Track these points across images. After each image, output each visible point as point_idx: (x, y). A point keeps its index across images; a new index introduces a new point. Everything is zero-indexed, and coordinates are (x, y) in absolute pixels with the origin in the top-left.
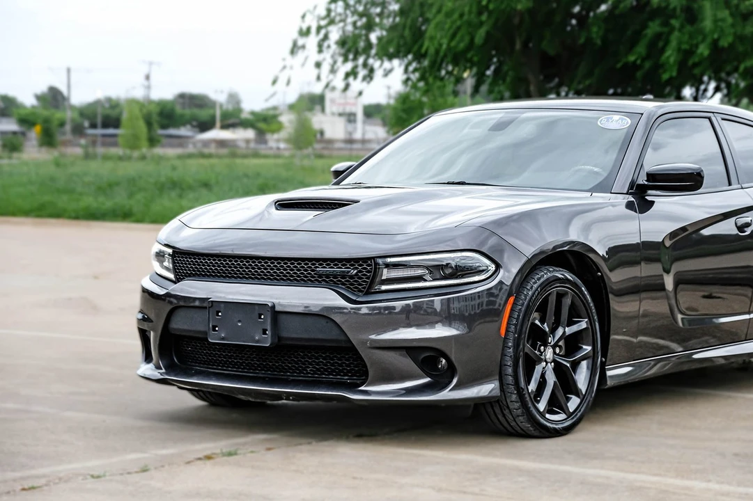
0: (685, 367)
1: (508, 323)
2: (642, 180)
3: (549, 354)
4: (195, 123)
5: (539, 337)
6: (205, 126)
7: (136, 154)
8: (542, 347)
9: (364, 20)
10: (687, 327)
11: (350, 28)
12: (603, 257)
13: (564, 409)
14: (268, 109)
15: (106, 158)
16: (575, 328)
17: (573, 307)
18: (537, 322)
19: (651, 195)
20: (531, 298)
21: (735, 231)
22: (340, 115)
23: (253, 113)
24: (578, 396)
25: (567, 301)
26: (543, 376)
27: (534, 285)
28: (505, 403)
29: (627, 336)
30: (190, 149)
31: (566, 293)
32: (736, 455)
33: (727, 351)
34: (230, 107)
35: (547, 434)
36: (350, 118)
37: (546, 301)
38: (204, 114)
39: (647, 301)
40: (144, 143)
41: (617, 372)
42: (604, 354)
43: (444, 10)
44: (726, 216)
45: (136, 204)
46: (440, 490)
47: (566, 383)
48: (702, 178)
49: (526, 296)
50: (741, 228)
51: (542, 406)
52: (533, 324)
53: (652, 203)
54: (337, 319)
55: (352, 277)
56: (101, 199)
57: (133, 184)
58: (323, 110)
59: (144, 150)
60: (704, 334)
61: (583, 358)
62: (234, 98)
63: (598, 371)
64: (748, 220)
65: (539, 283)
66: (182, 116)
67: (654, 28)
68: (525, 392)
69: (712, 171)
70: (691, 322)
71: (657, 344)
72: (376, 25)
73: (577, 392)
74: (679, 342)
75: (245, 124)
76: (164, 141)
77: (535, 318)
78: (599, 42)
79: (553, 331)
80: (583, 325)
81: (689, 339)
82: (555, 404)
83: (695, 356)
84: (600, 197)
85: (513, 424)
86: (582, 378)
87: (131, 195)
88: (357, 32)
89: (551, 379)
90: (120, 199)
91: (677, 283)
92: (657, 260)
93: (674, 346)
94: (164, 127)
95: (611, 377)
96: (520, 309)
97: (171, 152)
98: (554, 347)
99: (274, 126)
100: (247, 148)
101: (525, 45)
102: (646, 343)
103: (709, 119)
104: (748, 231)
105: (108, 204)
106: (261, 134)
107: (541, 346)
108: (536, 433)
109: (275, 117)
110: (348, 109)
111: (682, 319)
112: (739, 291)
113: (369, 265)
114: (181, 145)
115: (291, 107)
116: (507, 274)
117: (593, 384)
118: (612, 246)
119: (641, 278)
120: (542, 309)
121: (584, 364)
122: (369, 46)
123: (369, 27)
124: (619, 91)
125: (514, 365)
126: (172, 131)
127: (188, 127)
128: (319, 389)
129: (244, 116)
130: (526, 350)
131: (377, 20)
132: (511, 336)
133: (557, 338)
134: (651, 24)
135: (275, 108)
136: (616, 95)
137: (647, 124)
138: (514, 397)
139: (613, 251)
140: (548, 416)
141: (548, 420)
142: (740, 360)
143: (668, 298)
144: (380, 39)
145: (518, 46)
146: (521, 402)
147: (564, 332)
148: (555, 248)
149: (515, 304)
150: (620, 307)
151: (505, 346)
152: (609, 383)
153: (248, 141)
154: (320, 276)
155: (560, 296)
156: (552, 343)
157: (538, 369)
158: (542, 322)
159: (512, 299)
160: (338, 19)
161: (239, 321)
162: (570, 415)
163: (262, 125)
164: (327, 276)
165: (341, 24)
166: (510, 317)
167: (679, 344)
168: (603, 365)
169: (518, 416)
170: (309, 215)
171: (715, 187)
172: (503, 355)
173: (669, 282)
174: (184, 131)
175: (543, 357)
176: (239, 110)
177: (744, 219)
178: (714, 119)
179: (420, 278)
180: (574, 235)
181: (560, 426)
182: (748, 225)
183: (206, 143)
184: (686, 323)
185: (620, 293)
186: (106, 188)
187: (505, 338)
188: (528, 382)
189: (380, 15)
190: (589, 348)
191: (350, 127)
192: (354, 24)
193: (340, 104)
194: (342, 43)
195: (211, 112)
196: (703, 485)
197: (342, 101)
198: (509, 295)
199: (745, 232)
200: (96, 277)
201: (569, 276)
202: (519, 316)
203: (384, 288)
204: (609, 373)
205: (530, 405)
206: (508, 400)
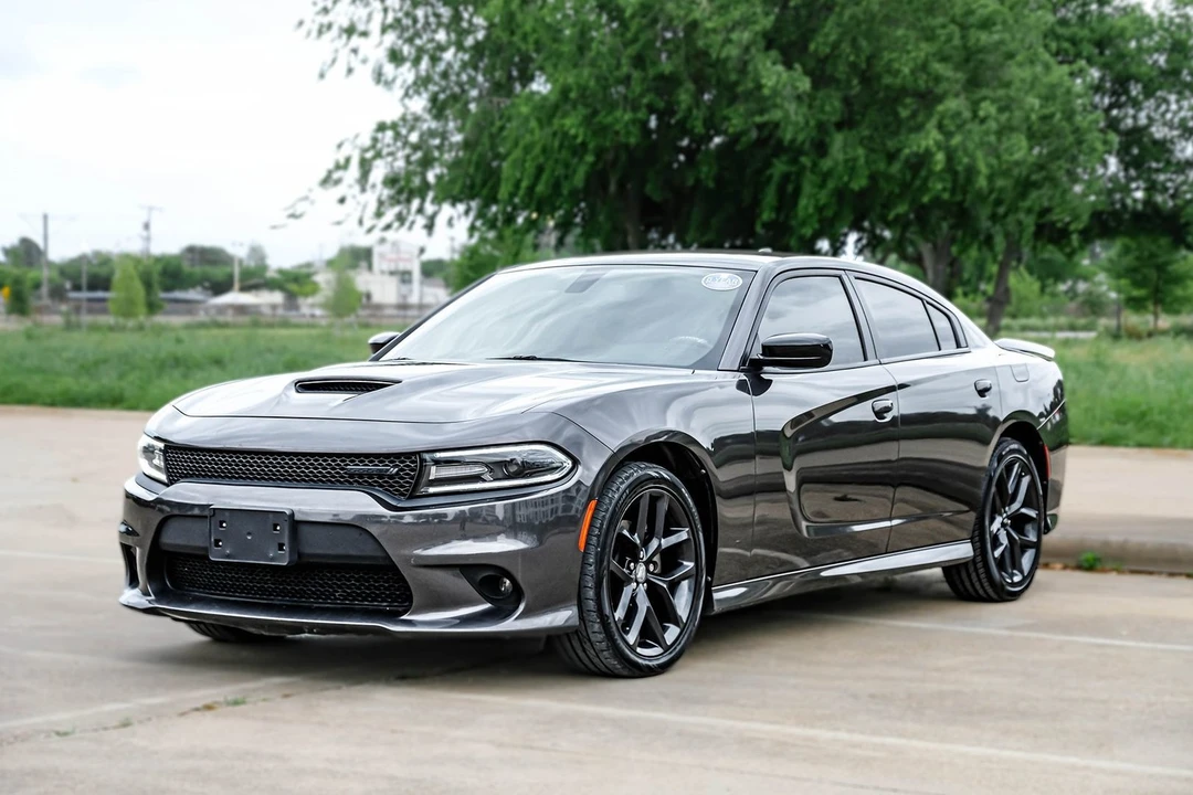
0: (812, 588)
1: (589, 534)
2: (757, 354)
3: (641, 572)
4: (207, 284)
5: (627, 551)
6: (220, 288)
7: (131, 323)
8: (632, 564)
9: (419, 154)
10: (814, 537)
11: (400, 163)
12: (707, 450)
13: (660, 642)
14: (301, 267)
15: (94, 328)
16: (673, 540)
17: (670, 513)
18: (625, 532)
19: (769, 373)
20: (618, 502)
21: (873, 418)
22: (392, 273)
23: (281, 271)
24: (677, 625)
25: (663, 507)
26: (633, 600)
27: (622, 484)
28: (585, 634)
29: (741, 548)
30: (202, 317)
31: (662, 496)
32: (872, 696)
33: (862, 567)
34: (252, 264)
35: (637, 673)
36: (405, 277)
37: (635, 507)
38: (218, 273)
39: (764, 504)
40: (142, 309)
41: (726, 594)
42: (710, 572)
43: (522, 143)
44: (861, 398)
45: (128, 386)
46: (501, 745)
47: (662, 609)
48: (831, 351)
49: (611, 499)
50: (880, 414)
51: (632, 638)
52: (621, 535)
53: (770, 382)
54: (374, 530)
55: (391, 477)
56: (84, 380)
57: (126, 361)
58: (370, 267)
59: (142, 318)
60: (836, 546)
61: (684, 577)
62: (257, 252)
63: (703, 594)
64: (888, 403)
65: (627, 483)
66: (190, 275)
67: (779, 167)
68: (611, 620)
69: (843, 344)
70: (818, 531)
71: (779, 559)
72: (435, 159)
73: (676, 620)
74: (806, 556)
75: (271, 285)
76: (168, 306)
77: (623, 527)
78: (711, 184)
79: (646, 543)
80: (684, 535)
81: (818, 552)
82: (649, 636)
83: (823, 574)
84: (703, 376)
85: (596, 660)
86: (682, 602)
87: (121, 376)
88: (411, 168)
89: (644, 604)
90: (108, 380)
91: (801, 482)
92: (776, 454)
93: (798, 561)
94: (168, 289)
95: (719, 601)
96: (604, 516)
97: (177, 320)
98: (647, 564)
99: (308, 288)
100: (274, 316)
101: (621, 185)
102: (764, 557)
103: (840, 277)
104: (888, 417)
105: (92, 387)
106: (291, 299)
107: (630, 562)
108: (625, 673)
109: (309, 276)
110: (402, 266)
111: (807, 527)
112: (880, 492)
113: (412, 462)
114: (190, 312)
115: (330, 263)
116: (586, 472)
117: (696, 610)
118: (718, 437)
119: (756, 476)
120: (632, 516)
121: (685, 584)
122: (426, 186)
123: (427, 162)
124: (738, 243)
125: (596, 588)
126: (178, 294)
127: (199, 289)
128: (349, 619)
129: (270, 274)
130: (612, 568)
131: (436, 154)
132: (592, 550)
133: (649, 554)
134: (775, 161)
135: (309, 265)
136: (734, 248)
137: (762, 284)
138: (597, 627)
139: (719, 443)
140: (639, 650)
141: (639, 655)
142: (881, 578)
143: (789, 501)
144: (439, 178)
145: (613, 188)
146: (606, 632)
147: (660, 545)
148: (648, 439)
149: (596, 509)
150: (728, 511)
151: (584, 563)
152: (716, 608)
153: (274, 307)
154: (352, 476)
155: (654, 500)
156: (645, 559)
157: (627, 592)
158: (632, 532)
159: (593, 503)
160: (385, 151)
161: (249, 534)
162: (667, 649)
163: (293, 287)
164: (361, 476)
165: (390, 159)
166: (591, 525)
167: (804, 558)
168: (709, 585)
169: (603, 651)
170: (338, 398)
171: (848, 362)
172: (583, 573)
173: (791, 481)
174: (193, 294)
175: (633, 576)
176: (263, 268)
177: (881, 403)
178: (845, 278)
179: (477, 478)
180: (672, 424)
181: (655, 663)
182: (888, 409)
183: (222, 309)
184: (812, 532)
185: (730, 496)
186: (89, 368)
187: (586, 553)
188: (614, 607)
189: (439, 148)
190: (691, 565)
191: (404, 289)
192: (408, 158)
193: (390, 260)
194: (391, 181)
195: (228, 270)
196: (830, 735)
197: (394, 256)
198: (590, 498)
199: (884, 418)
200: (75, 480)
201: (665, 474)
202: (602, 524)
203: (432, 490)
204: (717, 596)
205: (617, 637)
206: (590, 632)
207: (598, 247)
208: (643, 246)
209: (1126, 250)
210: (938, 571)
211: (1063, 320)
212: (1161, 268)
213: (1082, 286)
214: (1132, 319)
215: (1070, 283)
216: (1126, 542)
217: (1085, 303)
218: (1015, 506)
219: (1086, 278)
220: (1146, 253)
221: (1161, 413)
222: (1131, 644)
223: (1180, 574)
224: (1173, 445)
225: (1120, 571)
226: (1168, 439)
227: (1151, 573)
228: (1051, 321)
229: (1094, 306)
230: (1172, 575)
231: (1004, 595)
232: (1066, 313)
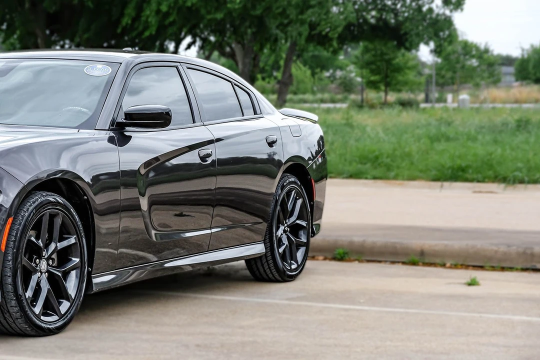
0: (159, 274)
1: (8, 240)
2: (121, 119)
3: (43, 265)
5: (34, 251)
8: (38, 260)
10: (159, 241)
12: (88, 183)
13: (56, 312)
16: (65, 244)
17: (63, 225)
18: (33, 239)
19: (129, 131)
20: (28, 218)
21: (198, 161)
24: (69, 301)
25: (58, 221)
26: (38, 284)
27: (30, 207)
28: (5, 307)
29: (112, 249)
31: (57, 214)
32: (198, 346)
33: (193, 261)
35: (42, 333)
37: (40, 221)
39: (126, 219)
41: (102, 279)
42: (91, 264)
44: (191, 148)
47: (58, 290)
48: (171, 116)
49: (23, 217)
50: (203, 158)
51: (37, 309)
52: (29, 241)
53: (130, 137)
60: (176, 246)
61: (73, 269)
63: (86, 280)
64: (209, 151)
65: (34, 206)
68: (23, 298)
69: (179, 110)
70: (162, 237)
71: (137, 255)
73: (67, 297)
74: (155, 253)
77: (32, 235)
79: (47, 246)
80: (72, 240)
81: (163, 251)
82: (49, 308)
83: (166, 265)
84: (86, 133)
85: (13, 325)
86: (72, 285)
89: (45, 286)
91: (151, 204)
92: (135, 185)
93: (151, 257)
95: (96, 284)
96: (18, 228)
98: (48, 260)
102: (127, 254)
103: (177, 67)
104: (209, 160)
107: (36, 259)
108: (33, 333)
111: (155, 234)
112: (205, 210)
116: (6, 198)
117: (81, 290)
118: (95, 175)
119: (121, 200)
120: (37, 227)
121: (73, 273)
125: (13, 276)
130: (24, 263)
132: (10, 252)
133: (50, 252)
137: (125, 72)
138: (13, 302)
139: (96, 178)
140: (42, 318)
141: (43, 321)
142: (205, 268)
143: (143, 217)
145: (27, 5)
146: (20, 307)
147: (56, 247)
148: (48, 176)
149: (13, 223)
150: (103, 225)
151: (5, 259)
152: (94, 289)
155: (52, 217)
156: (46, 257)
157: (34, 278)
158: (37, 238)
159: (10, 220)
162: (61, 316)
166: (9, 234)
167: (154, 255)
168: (89, 273)
169: (17, 319)
171: (182, 124)
172: (4, 267)
173: (144, 203)
175: (38, 268)
177: (205, 151)
178: (180, 68)
180: (64, 164)
181: (53, 326)
182: (209, 155)
184: (158, 237)
185: (103, 214)
187: (6, 253)
188: (26, 290)
190: (78, 260)
198: (9, 216)
199: (207, 161)
201: (60, 200)
202: (17, 234)
204: (95, 281)
205: (27, 309)
206: (8, 305)
207: (18, 46)
208: (48, 46)
209: (366, 50)
210: (243, 262)
211: (326, 96)
212: (389, 62)
213: (339, 73)
214: (371, 95)
215: (331, 71)
216: (364, 241)
217: (340, 84)
218: (292, 219)
219: (341, 69)
220: (379, 52)
221: (387, 157)
222: (366, 308)
223: (399, 262)
224: (395, 178)
225: (360, 261)
226: (392, 174)
227: (380, 262)
228: (319, 96)
229: (347, 87)
230: (393, 262)
231: (285, 277)
232: (329, 92)
